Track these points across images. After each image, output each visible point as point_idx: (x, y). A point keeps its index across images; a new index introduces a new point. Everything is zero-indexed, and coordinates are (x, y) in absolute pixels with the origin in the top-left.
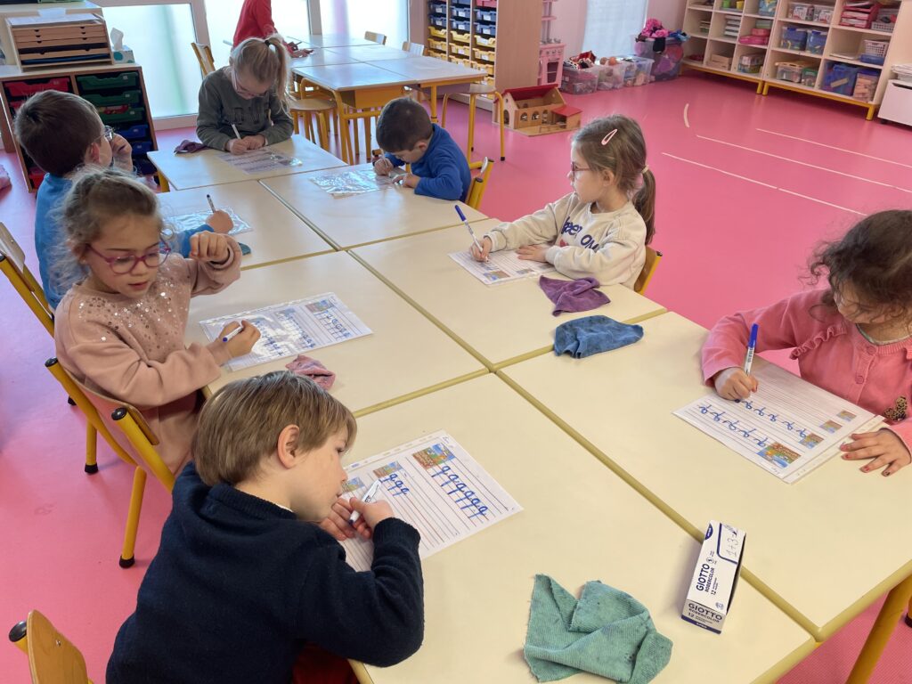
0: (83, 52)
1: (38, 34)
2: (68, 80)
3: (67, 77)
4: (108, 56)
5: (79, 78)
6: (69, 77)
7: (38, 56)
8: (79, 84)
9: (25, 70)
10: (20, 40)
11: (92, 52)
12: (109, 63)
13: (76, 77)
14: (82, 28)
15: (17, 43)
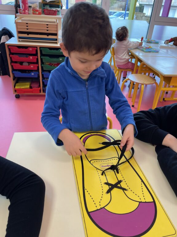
0: (45, 37)
1: (27, 25)
2: (36, 49)
3: (36, 47)
4: (56, 40)
5: (41, 49)
6: (37, 47)
7: (26, 35)
8: (41, 51)
9: (19, 41)
10: (19, 27)
11: (50, 37)
12: (56, 43)
13: (40, 48)
14: (47, 25)
15: (17, 28)
